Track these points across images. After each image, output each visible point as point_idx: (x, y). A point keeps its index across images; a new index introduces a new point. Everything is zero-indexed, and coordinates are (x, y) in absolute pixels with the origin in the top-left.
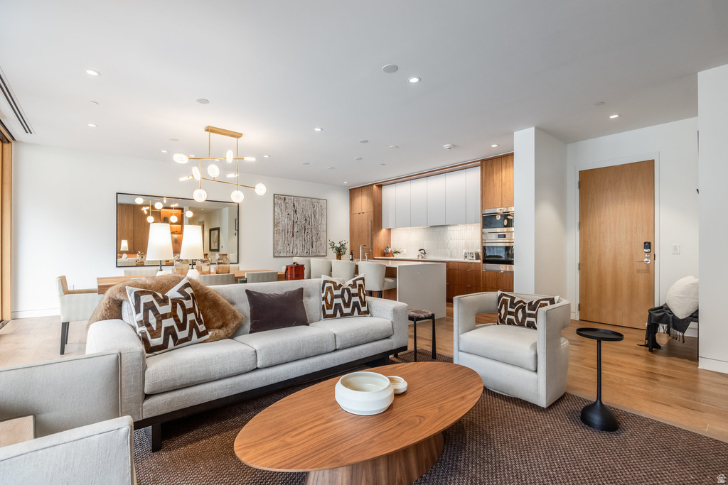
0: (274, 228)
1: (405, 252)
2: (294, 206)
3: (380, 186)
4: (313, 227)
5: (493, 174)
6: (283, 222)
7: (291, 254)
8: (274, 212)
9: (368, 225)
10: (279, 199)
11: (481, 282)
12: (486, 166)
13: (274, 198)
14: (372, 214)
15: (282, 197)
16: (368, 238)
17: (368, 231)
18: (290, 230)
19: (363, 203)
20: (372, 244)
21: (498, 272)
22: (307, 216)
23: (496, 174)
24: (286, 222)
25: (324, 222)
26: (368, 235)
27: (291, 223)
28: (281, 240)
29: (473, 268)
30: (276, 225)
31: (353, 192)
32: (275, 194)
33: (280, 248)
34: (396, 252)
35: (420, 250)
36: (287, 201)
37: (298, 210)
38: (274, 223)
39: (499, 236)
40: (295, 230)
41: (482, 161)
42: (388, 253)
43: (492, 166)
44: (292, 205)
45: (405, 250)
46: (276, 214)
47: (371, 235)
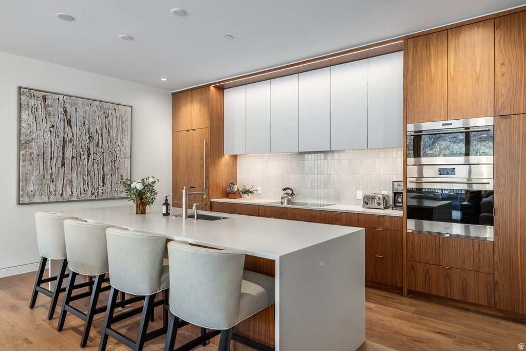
0: (19, 150)
1: (260, 192)
2: (66, 112)
3: (221, 88)
4: (106, 150)
5: (429, 61)
6: (41, 141)
7: (59, 198)
8: (20, 121)
9: (201, 148)
10: (31, 96)
11: (405, 251)
12: (415, 46)
13: (20, 94)
14: (208, 132)
15: (36, 93)
16: (201, 170)
17: (202, 158)
18: (57, 154)
19: (194, 114)
20: (207, 178)
21: (441, 235)
22: (93, 130)
23: (436, 61)
24: (48, 140)
25: (127, 142)
26: (202, 165)
27: (59, 141)
28: (36, 173)
29: (387, 224)
30: (23, 144)
31: (178, 98)
32: (20, 88)
33: (32, 186)
34: (247, 192)
35: (284, 190)
36: (49, 102)
37: (73, 120)
38: (20, 141)
39: (441, 172)
40: (69, 154)
41: (407, 39)
42: (233, 193)
43: (428, 46)
44: (61, 109)
45: (259, 188)
46: (23, 124)
47: (207, 164)
